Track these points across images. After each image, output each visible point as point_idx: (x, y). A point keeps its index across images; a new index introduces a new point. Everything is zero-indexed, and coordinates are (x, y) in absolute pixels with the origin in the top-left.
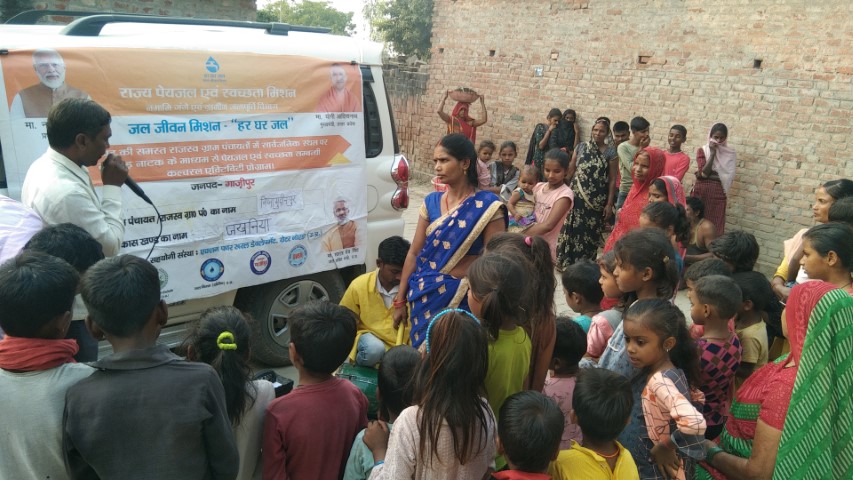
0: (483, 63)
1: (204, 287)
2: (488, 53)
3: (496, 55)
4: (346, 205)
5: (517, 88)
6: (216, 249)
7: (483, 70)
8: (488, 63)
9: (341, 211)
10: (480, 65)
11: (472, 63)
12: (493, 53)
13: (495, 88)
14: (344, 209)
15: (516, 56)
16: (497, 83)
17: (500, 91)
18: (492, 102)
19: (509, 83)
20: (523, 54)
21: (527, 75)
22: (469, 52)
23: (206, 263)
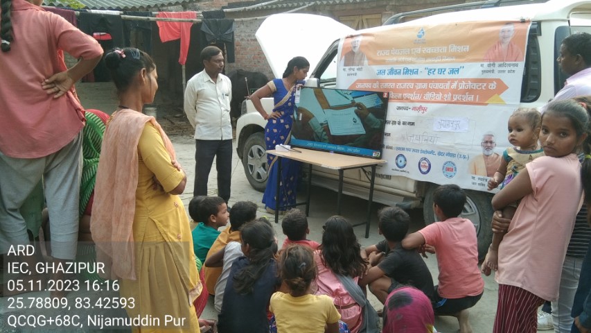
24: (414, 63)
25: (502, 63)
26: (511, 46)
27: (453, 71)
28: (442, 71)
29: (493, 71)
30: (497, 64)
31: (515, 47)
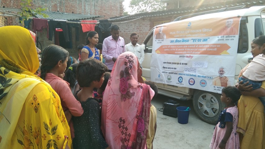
1: (178, 83)
4: (224, 70)
6: (182, 74)
9: (221, 72)
14: (223, 71)
23: (179, 77)
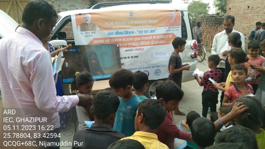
0: (245, 11)
2: (247, 7)
3: (250, 8)
5: (258, 19)
7: (245, 14)
8: (247, 11)
10: (244, 12)
11: (241, 12)
12: (249, 7)
13: (250, 20)
15: (258, 7)
16: (250, 18)
17: (251, 21)
18: (249, 25)
19: (255, 17)
20: (260, 6)
21: (262, 14)
22: (240, 8)
24: (130, 28)
25: (173, 27)
26: (175, 20)
27: (152, 31)
28: (146, 32)
29: (170, 30)
30: (171, 27)
31: (177, 20)
